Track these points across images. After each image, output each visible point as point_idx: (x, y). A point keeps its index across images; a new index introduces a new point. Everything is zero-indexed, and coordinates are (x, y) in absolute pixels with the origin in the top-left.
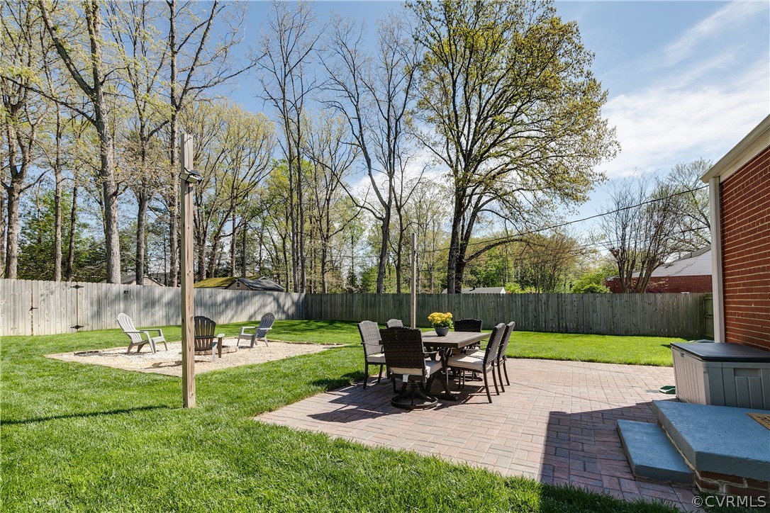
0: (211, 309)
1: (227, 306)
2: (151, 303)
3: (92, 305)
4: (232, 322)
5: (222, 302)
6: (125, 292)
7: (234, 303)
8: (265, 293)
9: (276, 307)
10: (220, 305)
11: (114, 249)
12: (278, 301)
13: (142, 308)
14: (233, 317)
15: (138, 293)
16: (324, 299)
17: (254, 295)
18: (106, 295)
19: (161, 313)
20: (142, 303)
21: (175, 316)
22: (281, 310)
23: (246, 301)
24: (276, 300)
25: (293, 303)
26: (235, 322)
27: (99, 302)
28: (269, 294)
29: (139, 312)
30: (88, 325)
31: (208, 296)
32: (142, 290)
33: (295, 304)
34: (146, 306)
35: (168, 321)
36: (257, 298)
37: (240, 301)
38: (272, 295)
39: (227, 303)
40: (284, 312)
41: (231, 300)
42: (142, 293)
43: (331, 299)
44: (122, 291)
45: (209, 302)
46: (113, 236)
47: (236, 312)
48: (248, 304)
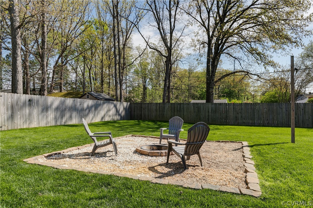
0: (81, 112)
1: (89, 111)
2: (46, 109)
3: (7, 110)
4: (92, 122)
5: (87, 108)
6: (29, 100)
7: (93, 109)
8: (110, 102)
9: (115, 111)
10: (86, 110)
11: (19, 68)
12: (116, 108)
13: (40, 112)
14: (92, 119)
15: (38, 101)
16: (143, 106)
17: (104, 103)
18: (17, 103)
19: (52, 117)
20: (40, 109)
21: (60, 118)
22: (118, 114)
23: (100, 107)
24: (115, 106)
25: (124, 108)
26: (94, 122)
27: (12, 107)
28: (111, 103)
29: (38, 115)
30: (5, 126)
31: (79, 104)
32: (40, 99)
33: (125, 109)
34: (43, 111)
35: (56, 122)
36: (105, 105)
37: (96, 107)
38: (113, 103)
39: (89, 108)
40: (119, 115)
41: (92, 107)
42: (40, 101)
43: (148, 106)
44: (27, 100)
45: (80, 108)
46: (18, 58)
47: (94, 115)
48: (101, 110)
